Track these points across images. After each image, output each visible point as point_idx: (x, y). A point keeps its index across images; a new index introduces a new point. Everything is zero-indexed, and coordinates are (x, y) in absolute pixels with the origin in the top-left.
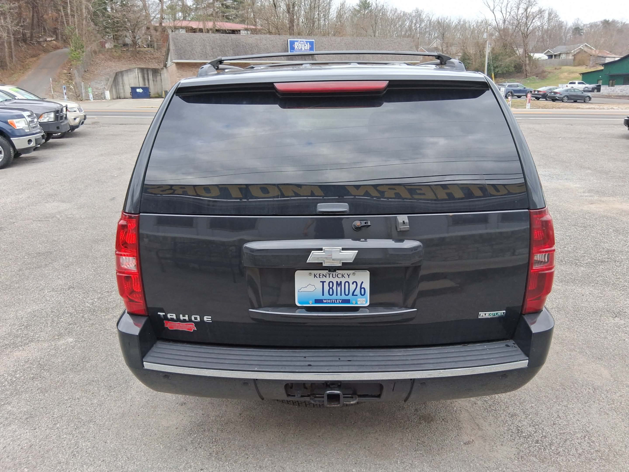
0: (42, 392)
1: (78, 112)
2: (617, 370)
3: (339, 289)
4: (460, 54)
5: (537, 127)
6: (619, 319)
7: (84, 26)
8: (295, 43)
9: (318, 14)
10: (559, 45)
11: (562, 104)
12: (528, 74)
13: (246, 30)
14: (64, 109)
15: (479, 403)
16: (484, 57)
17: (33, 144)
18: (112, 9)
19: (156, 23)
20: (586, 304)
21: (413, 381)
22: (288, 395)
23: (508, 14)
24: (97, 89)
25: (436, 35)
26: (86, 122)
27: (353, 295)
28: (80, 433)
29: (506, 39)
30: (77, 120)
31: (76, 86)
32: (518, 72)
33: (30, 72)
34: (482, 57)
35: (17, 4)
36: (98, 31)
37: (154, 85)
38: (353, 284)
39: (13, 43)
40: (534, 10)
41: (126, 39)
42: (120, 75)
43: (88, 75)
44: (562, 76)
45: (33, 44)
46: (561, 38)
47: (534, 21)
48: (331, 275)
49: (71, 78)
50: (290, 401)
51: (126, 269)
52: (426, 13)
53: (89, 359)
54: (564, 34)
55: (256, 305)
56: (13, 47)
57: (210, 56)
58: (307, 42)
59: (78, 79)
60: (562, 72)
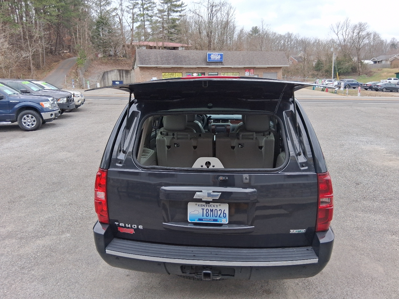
0: (51, 264)
1: (80, 97)
2: (388, 268)
3: (212, 213)
4: (316, 61)
5: (362, 109)
6: (395, 236)
7: (86, 44)
8: (212, 55)
9: (226, 37)
10: (381, 55)
11: (381, 93)
12: (360, 74)
13: (182, 47)
14: (73, 95)
15: (300, 284)
16: (332, 62)
17: (53, 116)
18: (103, 34)
19: (128, 43)
20: (376, 226)
21: (251, 268)
22: (183, 272)
23: (347, 36)
24: (92, 82)
25: (301, 49)
26: (84, 103)
27: (219, 217)
28: (71, 289)
29: (346, 51)
30: (80, 102)
31: (80, 80)
32: (354, 72)
33: (53, 71)
34: (330, 62)
35: (48, 32)
36: (94, 47)
37: (126, 80)
38: (219, 210)
39: (44, 55)
40: (364, 33)
41: (111, 52)
42: (106, 73)
43: (87, 73)
44: (383, 74)
45: (56, 54)
46: (382, 51)
47: (364, 40)
48: (207, 206)
49: (77, 74)
50: (185, 276)
51: (99, 198)
52: (294, 35)
53: (78, 247)
54: (385, 48)
55: (166, 220)
56: (44, 56)
57: (160, 63)
58: (219, 54)
59: (81, 76)
60: (383, 72)
